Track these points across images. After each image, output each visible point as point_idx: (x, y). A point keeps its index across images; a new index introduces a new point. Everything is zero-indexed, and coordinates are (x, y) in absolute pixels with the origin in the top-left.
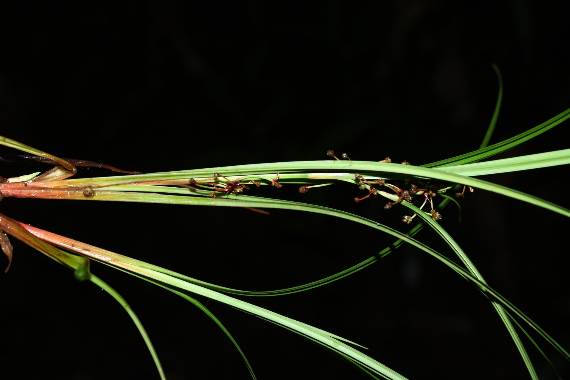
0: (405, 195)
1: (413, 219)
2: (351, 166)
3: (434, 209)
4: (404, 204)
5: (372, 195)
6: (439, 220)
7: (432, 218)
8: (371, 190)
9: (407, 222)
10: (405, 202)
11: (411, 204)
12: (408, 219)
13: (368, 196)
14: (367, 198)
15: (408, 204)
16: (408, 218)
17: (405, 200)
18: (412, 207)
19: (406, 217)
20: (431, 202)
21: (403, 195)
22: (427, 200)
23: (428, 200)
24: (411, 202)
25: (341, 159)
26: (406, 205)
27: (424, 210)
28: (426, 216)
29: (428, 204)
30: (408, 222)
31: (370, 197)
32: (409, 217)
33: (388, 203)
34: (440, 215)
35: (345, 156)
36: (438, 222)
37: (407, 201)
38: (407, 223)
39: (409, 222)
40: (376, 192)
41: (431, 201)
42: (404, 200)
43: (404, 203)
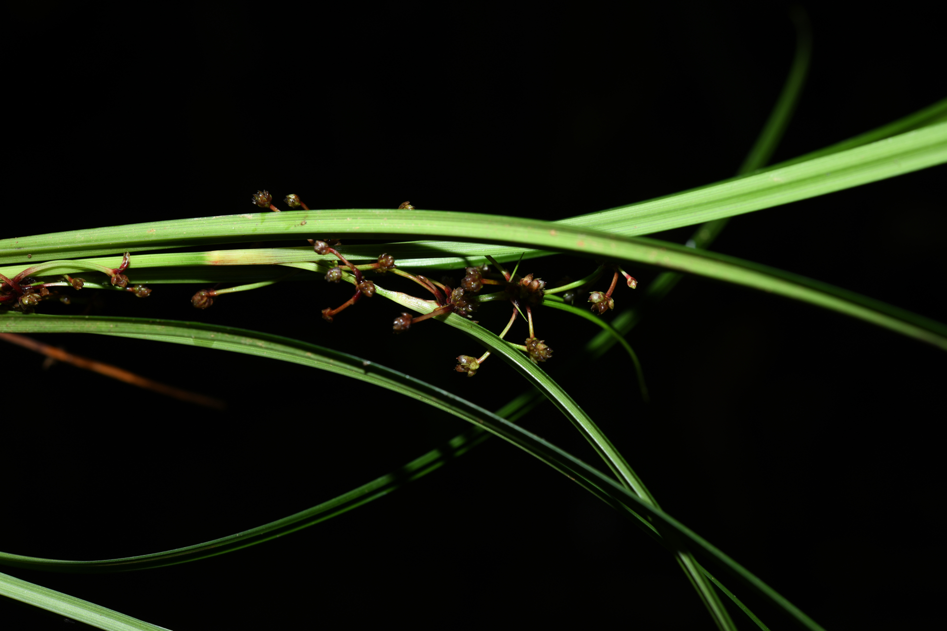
0: (455, 301)
1: (481, 364)
2: (306, 225)
3: (535, 335)
4: (455, 323)
5: (363, 296)
6: (544, 361)
7: (529, 357)
8: (359, 283)
9: (466, 371)
10: (457, 318)
11: (474, 322)
12: (471, 364)
13: (351, 302)
14: (351, 306)
15: (464, 321)
16: (469, 362)
17: (457, 312)
18: (474, 330)
19: (464, 359)
20: (527, 318)
21: (452, 301)
22: (518, 315)
23: (519, 312)
24: (470, 316)
25: (285, 207)
26: (460, 325)
27: (508, 338)
28: (512, 353)
29: (521, 324)
30: (470, 372)
31: (356, 302)
32: (471, 358)
33: (401, 316)
34: (546, 347)
35: (293, 199)
36: (544, 366)
37: (460, 315)
38: (467, 373)
39: (472, 371)
40: (371, 288)
41: (530, 315)
42: (453, 313)
43: (453, 319)
